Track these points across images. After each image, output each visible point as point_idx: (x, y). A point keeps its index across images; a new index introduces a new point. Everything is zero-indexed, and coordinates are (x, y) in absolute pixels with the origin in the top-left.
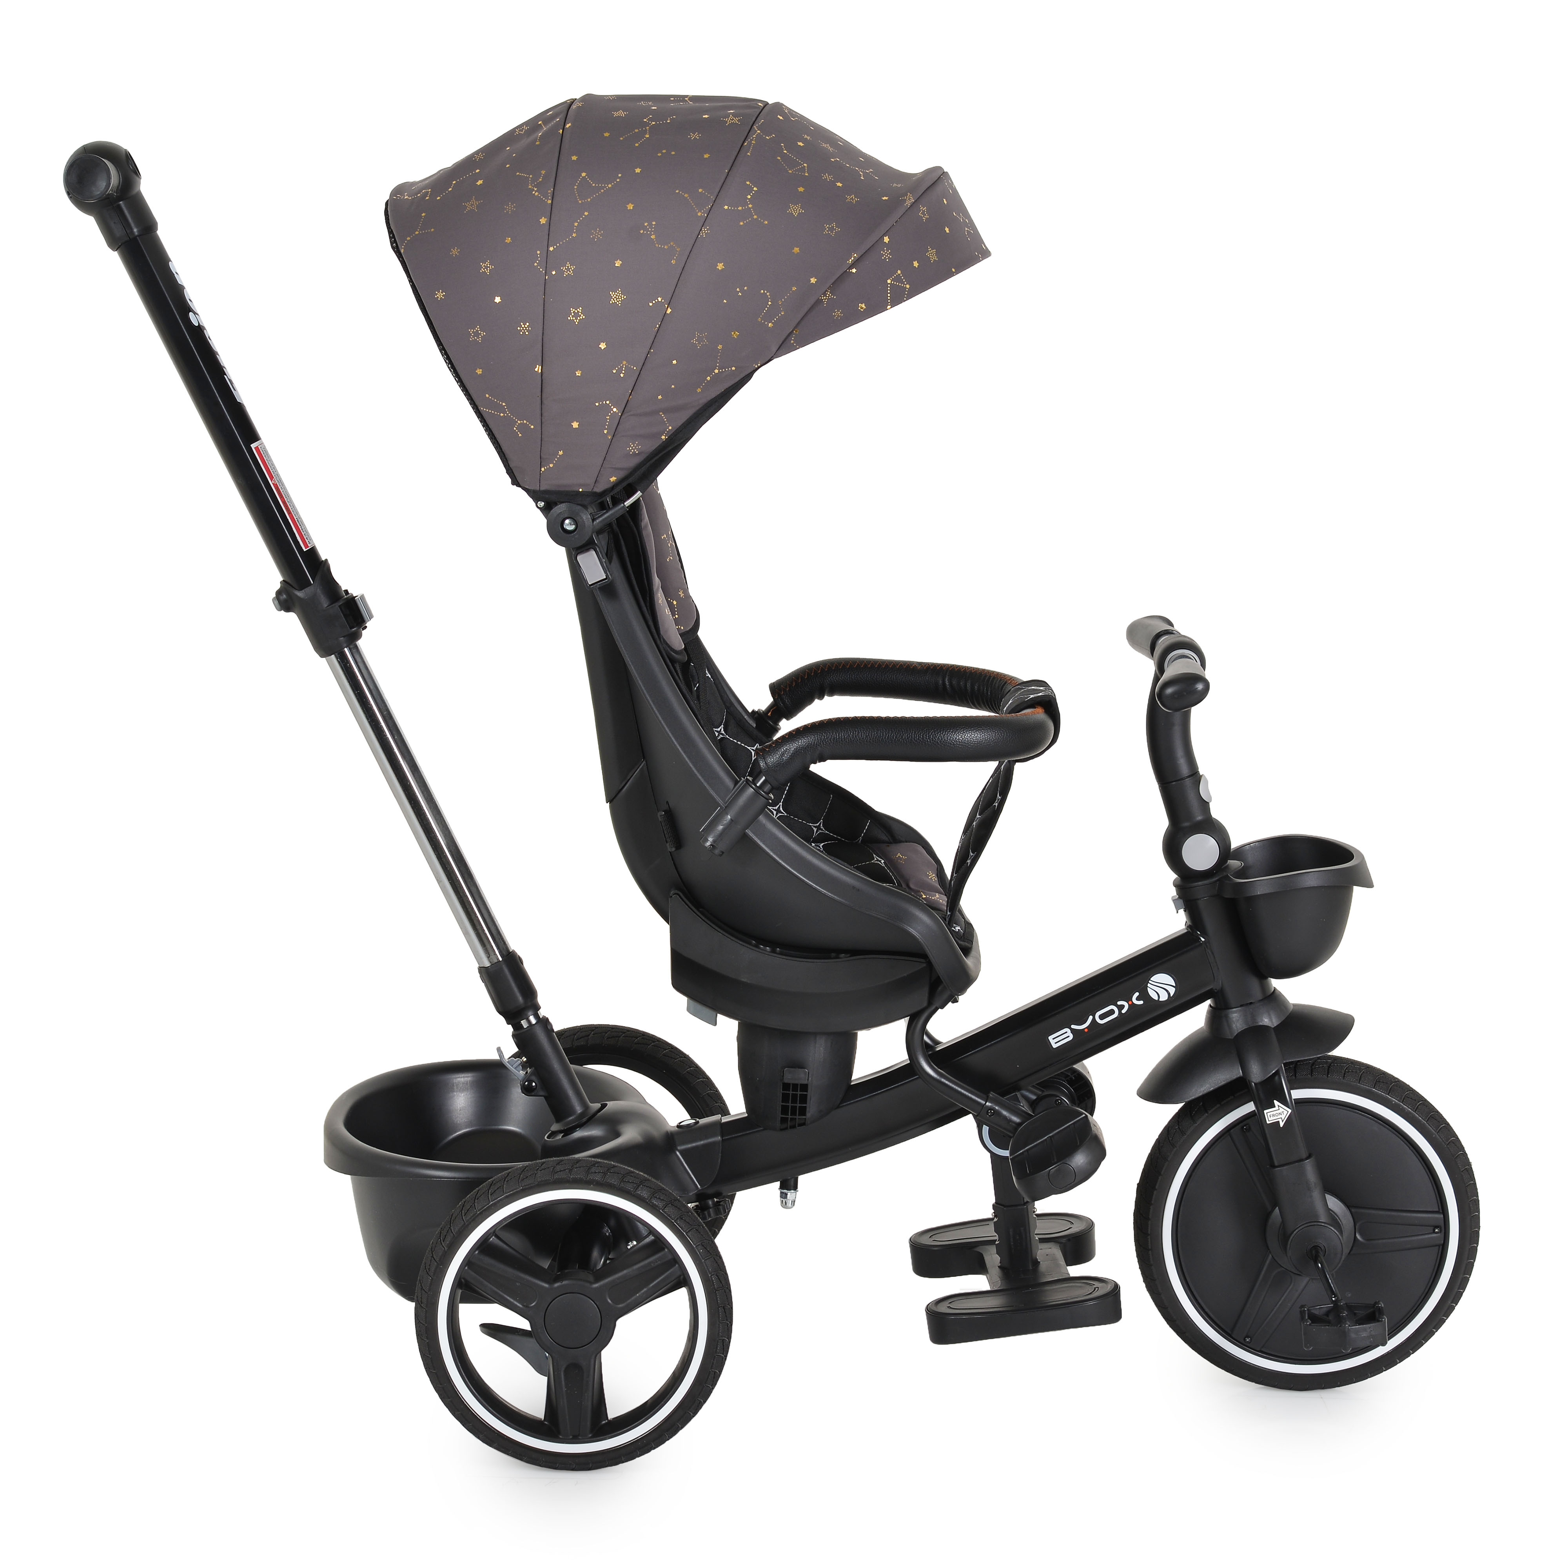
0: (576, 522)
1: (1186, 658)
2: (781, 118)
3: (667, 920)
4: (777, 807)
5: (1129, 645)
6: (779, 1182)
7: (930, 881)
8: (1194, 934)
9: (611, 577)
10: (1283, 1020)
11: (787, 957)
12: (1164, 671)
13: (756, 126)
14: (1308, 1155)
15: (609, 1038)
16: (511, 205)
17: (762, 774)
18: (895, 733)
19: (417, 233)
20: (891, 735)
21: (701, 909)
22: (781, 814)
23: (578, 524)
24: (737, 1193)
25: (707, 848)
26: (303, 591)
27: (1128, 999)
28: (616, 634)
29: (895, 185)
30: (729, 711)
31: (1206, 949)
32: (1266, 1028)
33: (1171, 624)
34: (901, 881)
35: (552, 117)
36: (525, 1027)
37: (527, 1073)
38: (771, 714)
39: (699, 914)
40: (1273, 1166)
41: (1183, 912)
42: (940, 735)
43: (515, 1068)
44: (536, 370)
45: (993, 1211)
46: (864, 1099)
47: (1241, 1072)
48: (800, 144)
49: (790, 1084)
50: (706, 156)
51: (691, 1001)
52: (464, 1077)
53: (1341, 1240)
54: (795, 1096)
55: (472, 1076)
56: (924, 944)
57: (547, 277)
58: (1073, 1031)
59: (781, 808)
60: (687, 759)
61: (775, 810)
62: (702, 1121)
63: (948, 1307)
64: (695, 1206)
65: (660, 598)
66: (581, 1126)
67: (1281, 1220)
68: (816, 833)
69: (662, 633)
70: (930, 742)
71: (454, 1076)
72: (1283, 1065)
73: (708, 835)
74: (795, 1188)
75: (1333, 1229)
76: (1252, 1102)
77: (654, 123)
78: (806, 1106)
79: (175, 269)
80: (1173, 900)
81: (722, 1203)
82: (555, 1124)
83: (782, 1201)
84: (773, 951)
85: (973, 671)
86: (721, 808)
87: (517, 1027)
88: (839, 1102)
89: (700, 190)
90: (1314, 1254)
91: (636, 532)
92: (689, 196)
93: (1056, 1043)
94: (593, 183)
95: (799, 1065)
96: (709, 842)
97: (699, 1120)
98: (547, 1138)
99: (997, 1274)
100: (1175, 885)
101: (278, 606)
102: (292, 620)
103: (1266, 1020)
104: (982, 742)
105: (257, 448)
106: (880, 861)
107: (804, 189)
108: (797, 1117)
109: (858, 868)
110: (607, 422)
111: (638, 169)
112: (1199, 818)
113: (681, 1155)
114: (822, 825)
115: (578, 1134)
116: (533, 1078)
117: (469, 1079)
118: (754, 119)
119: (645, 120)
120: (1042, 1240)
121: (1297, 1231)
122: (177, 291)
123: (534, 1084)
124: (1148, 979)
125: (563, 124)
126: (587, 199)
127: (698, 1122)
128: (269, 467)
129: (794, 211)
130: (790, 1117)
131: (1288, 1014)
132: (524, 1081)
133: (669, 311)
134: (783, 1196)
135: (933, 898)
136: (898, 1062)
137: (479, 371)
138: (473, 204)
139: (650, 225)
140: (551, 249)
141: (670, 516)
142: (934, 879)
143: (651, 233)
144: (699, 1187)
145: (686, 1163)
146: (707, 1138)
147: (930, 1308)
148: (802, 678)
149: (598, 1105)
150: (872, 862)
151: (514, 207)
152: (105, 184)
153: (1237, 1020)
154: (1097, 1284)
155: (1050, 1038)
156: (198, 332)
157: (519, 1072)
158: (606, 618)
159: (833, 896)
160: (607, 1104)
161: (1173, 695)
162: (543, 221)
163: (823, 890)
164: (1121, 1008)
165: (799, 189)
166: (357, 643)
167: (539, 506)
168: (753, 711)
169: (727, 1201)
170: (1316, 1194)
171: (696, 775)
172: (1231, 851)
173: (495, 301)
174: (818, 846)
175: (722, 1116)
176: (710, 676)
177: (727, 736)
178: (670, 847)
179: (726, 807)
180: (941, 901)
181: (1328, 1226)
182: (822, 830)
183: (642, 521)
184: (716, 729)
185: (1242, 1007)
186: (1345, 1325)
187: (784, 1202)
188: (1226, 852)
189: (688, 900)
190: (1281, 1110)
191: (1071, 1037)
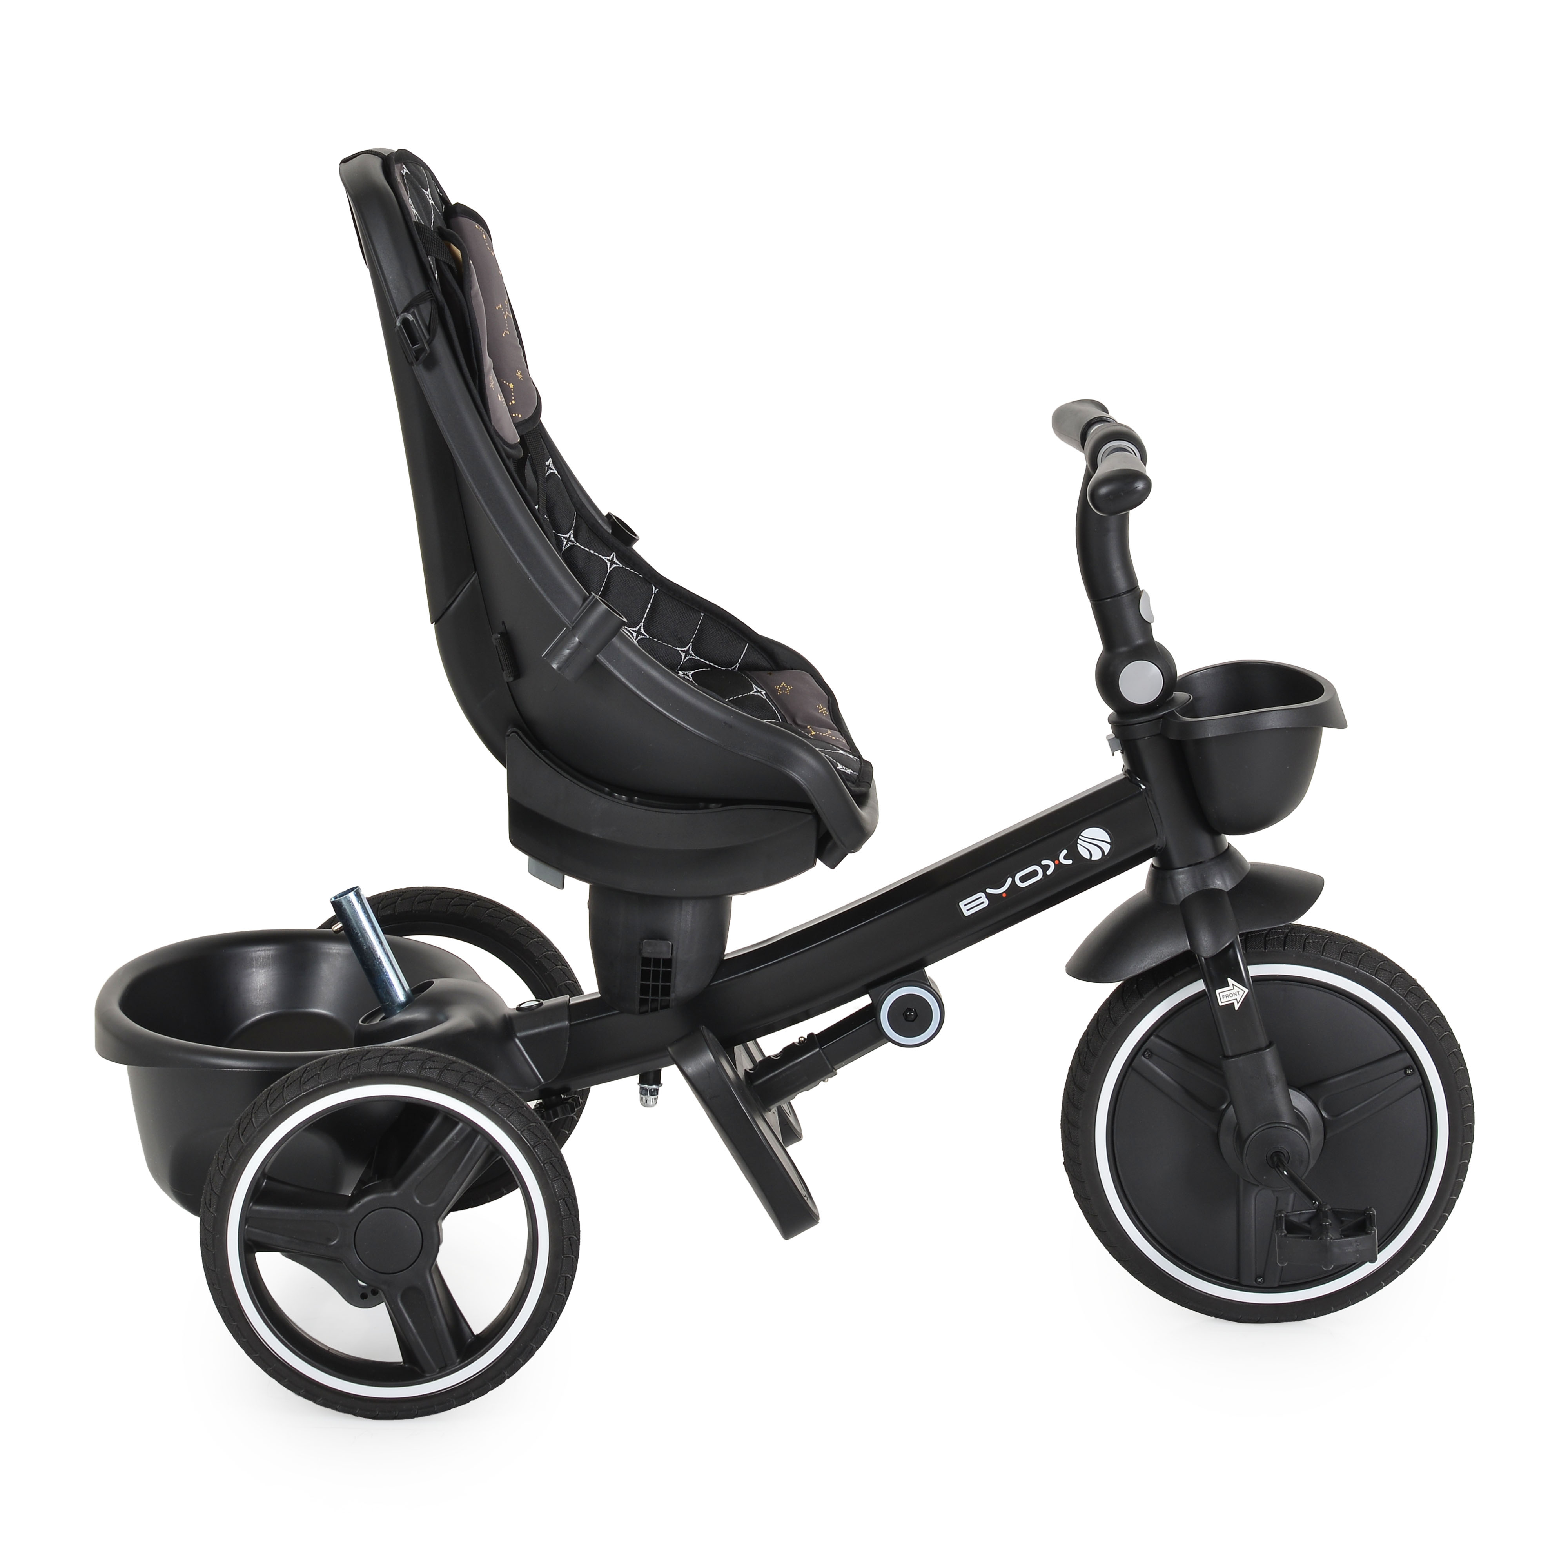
1: (1123, 451)
3: (503, 762)
4: (637, 628)
5: (1055, 435)
6: (638, 1075)
7: (819, 715)
8: (1133, 780)
10: (1238, 882)
11: (646, 808)
12: (1098, 467)
14: (1268, 1043)
15: (420, 902)
21: (543, 751)
22: (642, 637)
24: (592, 1087)
27: (1055, 858)
30: (579, 514)
31: (1147, 798)
32: (1219, 891)
33: (1105, 410)
34: (786, 717)
40: (1225, 1057)
41: (1121, 754)
46: (740, 976)
47: (1189, 944)
49: (651, 958)
51: (533, 860)
52: (265, 950)
53: (1308, 1144)
54: (656, 974)
55: (274, 949)
56: (809, 791)
58: (988, 896)
59: (642, 629)
61: (635, 631)
62: (547, 1003)
64: (538, 1104)
65: (492, 381)
67: (1236, 1121)
68: (684, 659)
69: (493, 424)
71: (253, 949)
72: (1238, 936)
73: (554, 658)
74: (657, 1082)
75: (1298, 1132)
76: (1202, 980)
78: (670, 986)
80: (1108, 740)
81: (570, 1100)
83: (642, 1098)
84: (630, 800)
86: (568, 628)
90: (1277, 1160)
91: (465, 302)
93: (968, 910)
95: (661, 936)
97: (543, 1002)
98: (362, 1023)
100: (1111, 721)
103: (1218, 883)
106: (760, 692)
108: (659, 998)
109: (733, 702)
112: (1140, 642)
113: (521, 1044)
114: (691, 650)
117: (270, 953)
121: (1255, 1133)
124: (1078, 835)
127: (542, 1004)
130: (650, 998)
131: (1245, 875)
134: (643, 1092)
135: (824, 735)
136: (781, 932)
141: (506, 281)
142: (825, 713)
144: (542, 1081)
145: (527, 1052)
146: (552, 1023)
149: (422, 983)
150: (751, 693)
153: (1184, 883)
155: (962, 904)
159: (701, 734)
160: (432, 982)
161: (1108, 495)
163: (688, 727)
164: (1045, 868)
168: (609, 514)
170: (1278, 1089)
171: (537, 589)
172: (1178, 679)
174: (686, 675)
175: (570, 997)
176: (556, 473)
177: (578, 543)
178: (507, 677)
179: (573, 628)
180: (834, 738)
181: (1293, 1128)
182: (691, 655)
183: (471, 289)
184: (564, 536)
185: (1191, 867)
186: (1326, 1238)
187: (644, 1098)
188: (1171, 682)
189: (528, 739)
190: (1236, 989)
191: (986, 903)
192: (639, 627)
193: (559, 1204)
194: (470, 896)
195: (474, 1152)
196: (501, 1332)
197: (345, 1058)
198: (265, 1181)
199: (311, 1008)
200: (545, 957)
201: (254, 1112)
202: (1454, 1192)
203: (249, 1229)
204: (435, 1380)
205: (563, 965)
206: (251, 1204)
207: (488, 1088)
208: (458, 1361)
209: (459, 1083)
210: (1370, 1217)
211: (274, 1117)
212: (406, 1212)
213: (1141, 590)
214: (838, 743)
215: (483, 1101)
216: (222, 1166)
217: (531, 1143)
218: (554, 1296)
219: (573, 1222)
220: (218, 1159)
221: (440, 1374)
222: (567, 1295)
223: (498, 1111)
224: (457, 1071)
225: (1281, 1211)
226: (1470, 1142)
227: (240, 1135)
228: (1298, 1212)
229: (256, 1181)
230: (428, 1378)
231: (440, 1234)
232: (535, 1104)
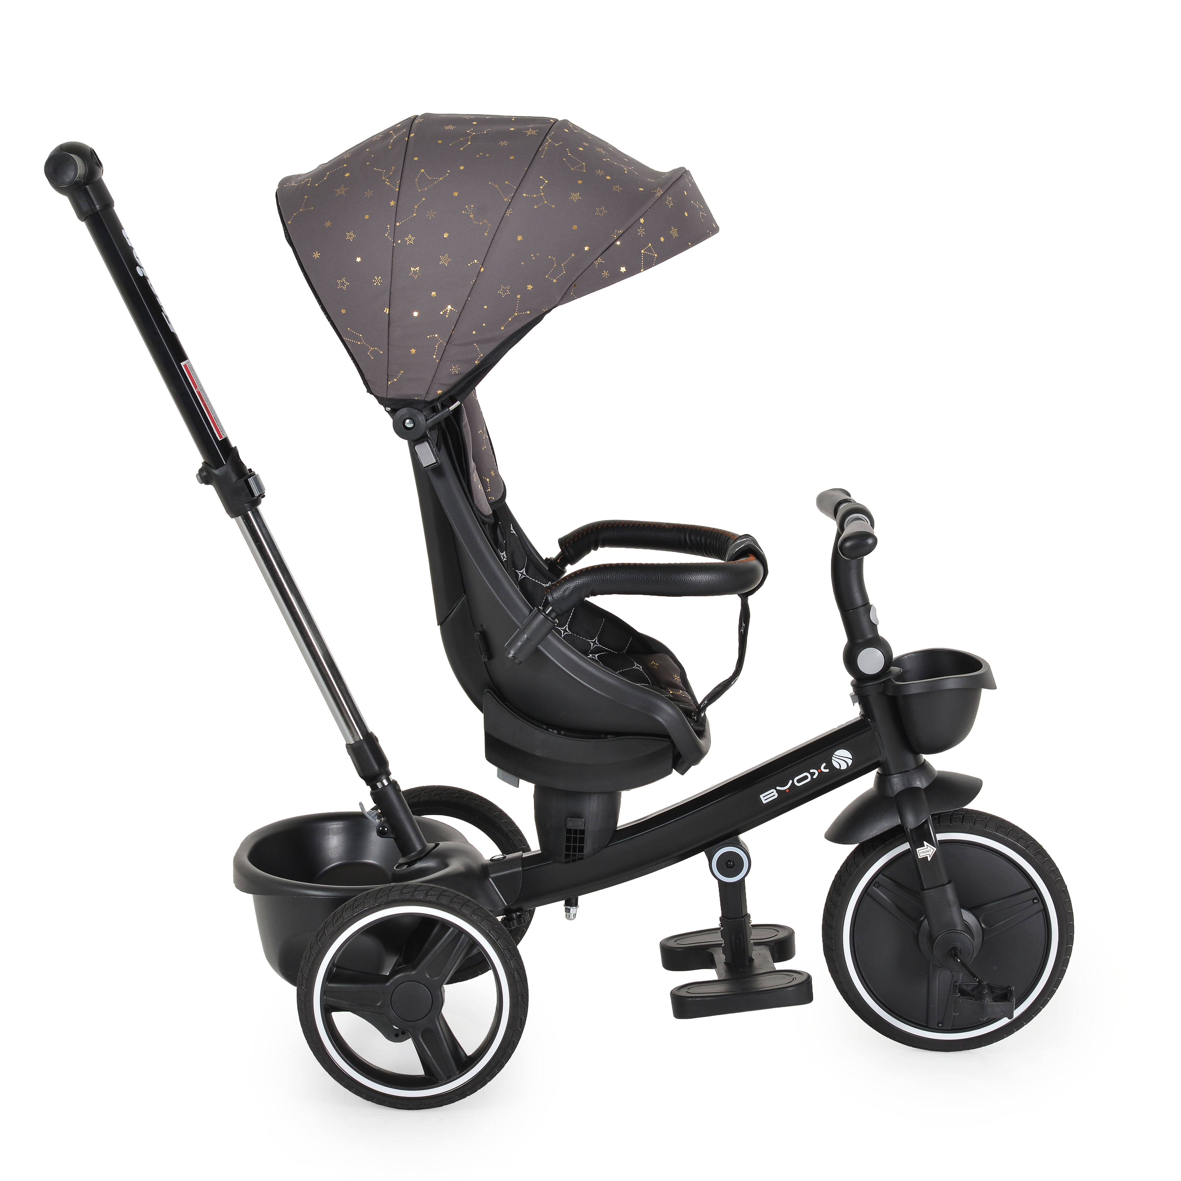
0: (414, 422)
1: (860, 520)
2: (567, 131)
3: (481, 710)
4: (564, 628)
5: (818, 509)
6: (563, 901)
7: (675, 681)
8: (866, 721)
9: (440, 461)
10: (930, 783)
12: (844, 530)
13: (549, 137)
14: (948, 881)
15: (435, 795)
16: (370, 191)
17: (549, 605)
18: (647, 576)
19: (301, 210)
20: (644, 577)
21: (506, 703)
22: (567, 633)
23: (416, 423)
24: (537, 908)
25: (510, 658)
26: (218, 469)
27: (818, 768)
28: (444, 503)
29: (649, 180)
30: (529, 558)
31: (875, 731)
32: (918, 788)
33: (849, 495)
34: (654, 682)
35: (400, 129)
36: (380, 788)
37: (381, 821)
38: (560, 561)
39: (505, 707)
40: (923, 889)
41: (858, 705)
42: (679, 577)
43: (373, 818)
44: (385, 311)
45: (720, 922)
46: (626, 840)
47: (900, 821)
48: (581, 149)
49: (572, 829)
50: (512, 158)
51: (499, 769)
52: (337, 824)
53: (972, 943)
54: (575, 838)
55: (342, 824)
56: (668, 728)
57: (394, 245)
58: (778, 791)
59: (567, 629)
60: (495, 594)
61: (563, 630)
62: (509, 856)
63: (687, 992)
65: (475, 477)
66: (420, 859)
67: (929, 929)
68: (593, 647)
69: (475, 503)
70: (672, 582)
71: (330, 824)
72: (930, 816)
73: (511, 649)
74: (576, 905)
75: (967, 935)
76: (908, 843)
77: (474, 134)
78: (583, 846)
79: (126, 235)
80: (851, 696)
81: (523, 916)
82: (401, 858)
84: (559, 733)
85: (706, 530)
86: (520, 629)
87: (374, 787)
88: (607, 843)
89: (507, 182)
90: (954, 953)
91: (458, 429)
92: (498, 187)
93: (765, 800)
94: (429, 177)
95: (579, 816)
96: (511, 654)
97: (507, 856)
98: (396, 868)
99: (723, 968)
100: (852, 685)
101: (200, 480)
102: (210, 490)
103: (918, 783)
104: (710, 582)
105: (185, 366)
106: (639, 667)
107: (582, 182)
108: (577, 853)
109: (621, 674)
110: (436, 350)
111: (462, 167)
112: (870, 636)
113: (493, 882)
114: (597, 641)
115: (418, 865)
116: (386, 825)
117: (340, 826)
118: (547, 132)
119: (468, 131)
120: (756, 944)
121: (940, 936)
122: (128, 251)
123: (386, 829)
124: (833, 754)
125: (408, 134)
126: (424, 188)
127: (505, 857)
128: (194, 379)
129: (574, 198)
130: (572, 853)
131: (934, 778)
132: (379, 827)
133: (482, 269)
134: (567, 911)
135: (678, 693)
136: (645, 816)
137: (343, 311)
138: (342, 191)
139: (470, 207)
140: (398, 224)
142: (679, 680)
143: (470, 213)
144: (506, 904)
145: (496, 887)
146: (511, 868)
147: (673, 992)
148: (582, 534)
149: (433, 845)
150: (633, 668)
151: (372, 193)
152: (73, 174)
153: (897, 783)
154: (795, 975)
155: (761, 796)
156: (143, 281)
157: (375, 820)
158: (436, 490)
159: (602, 693)
160: (439, 844)
161: (850, 547)
162: (392, 203)
163: (594, 689)
164: (812, 774)
165: (578, 181)
166: (257, 507)
167: (387, 410)
168: (546, 558)
169: (527, 915)
170: (955, 909)
171: (501, 605)
172: (893, 659)
173: (357, 260)
174: (593, 657)
175: (522, 853)
176: (515, 533)
177: (528, 576)
178: (484, 658)
179: (523, 629)
180: (683, 695)
181: (963, 933)
182: (597, 644)
183: (462, 421)
184: (520, 571)
185: (901, 774)
186: (984, 1001)
187: (568, 915)
188: (889, 661)
189: (497, 696)
190: (929, 848)
191: (777, 795)
192: (565, 627)
193: (514, 974)
194: (466, 792)
195: (461, 945)
196: (483, 1053)
197: (380, 891)
198: (335, 968)
199: (364, 860)
200: (510, 831)
201: (326, 927)
202: (1060, 976)
203: (327, 998)
204: (444, 1085)
205: (520, 836)
206: (327, 983)
207: (467, 905)
208: (458, 1072)
209: (449, 903)
210: (1011, 991)
211: (338, 929)
212: (422, 984)
213: (871, 604)
214: (686, 698)
215: (465, 913)
216: (308, 961)
217: (495, 938)
218: (514, 1030)
219: (523, 984)
220: (306, 957)
221: (447, 1081)
222: (522, 1029)
223: (474, 919)
224: (448, 896)
225: (956, 982)
226: (1071, 946)
227: (318, 941)
228: (967, 984)
229: (329, 969)
230: (440, 1084)
231: (443, 996)
232: (502, 918)
